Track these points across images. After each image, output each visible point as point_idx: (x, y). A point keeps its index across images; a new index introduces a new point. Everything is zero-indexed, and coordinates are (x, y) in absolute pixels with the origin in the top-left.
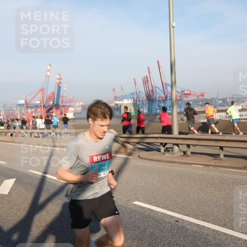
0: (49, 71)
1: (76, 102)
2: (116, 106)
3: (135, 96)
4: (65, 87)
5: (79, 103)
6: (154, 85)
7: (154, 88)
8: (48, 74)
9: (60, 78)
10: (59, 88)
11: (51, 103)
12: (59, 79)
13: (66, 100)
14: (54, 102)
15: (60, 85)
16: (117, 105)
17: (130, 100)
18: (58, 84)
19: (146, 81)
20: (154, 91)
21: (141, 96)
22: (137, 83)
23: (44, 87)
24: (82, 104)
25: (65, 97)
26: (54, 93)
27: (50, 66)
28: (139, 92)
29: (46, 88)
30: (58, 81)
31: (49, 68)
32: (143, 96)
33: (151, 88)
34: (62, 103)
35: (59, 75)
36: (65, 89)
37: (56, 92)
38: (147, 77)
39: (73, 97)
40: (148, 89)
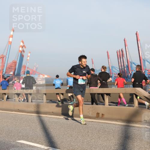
0: (12, 36)
1: (40, 74)
4: (28, 56)
5: (44, 76)
6: (130, 60)
7: (130, 64)
8: (11, 39)
9: (24, 46)
10: (22, 57)
11: (12, 73)
12: (22, 47)
14: (14, 73)
15: (23, 53)
18: (21, 52)
19: (121, 55)
20: (130, 67)
21: (113, 72)
22: (110, 57)
23: (5, 54)
24: (46, 76)
25: (28, 68)
26: (15, 63)
27: (14, 31)
28: (112, 67)
29: (7, 56)
30: (21, 49)
31: (12, 33)
33: (126, 63)
35: (23, 42)
36: (28, 58)
37: (18, 62)
38: (122, 50)
39: (37, 68)
40: (123, 65)
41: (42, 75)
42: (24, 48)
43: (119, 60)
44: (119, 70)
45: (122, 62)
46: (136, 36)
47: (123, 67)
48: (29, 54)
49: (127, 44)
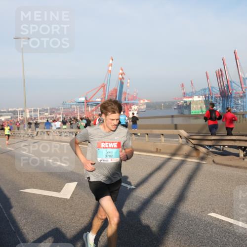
0: (111, 65)
1: (140, 99)
2: (185, 104)
3: (207, 92)
4: (128, 83)
5: (144, 101)
6: (229, 79)
7: (229, 83)
8: (110, 68)
9: (123, 73)
10: (122, 84)
12: (122, 75)
13: (130, 97)
15: (123, 80)
16: (186, 102)
17: (201, 97)
18: (121, 79)
19: (220, 75)
20: (230, 86)
21: (214, 93)
22: (209, 77)
23: (105, 83)
24: (146, 101)
25: (128, 94)
26: (116, 90)
27: (112, 60)
28: (212, 87)
29: (108, 85)
30: (120, 76)
31: (111, 62)
32: (216, 92)
33: (225, 83)
34: (125, 100)
35: (122, 70)
36: (128, 85)
37: (118, 89)
38: (221, 70)
39: (137, 94)
40: (222, 84)
41: (142, 100)
42: (123, 75)
43: (219, 80)
44: (219, 90)
45: (222, 81)
46: (234, 54)
47: (223, 87)
48: (129, 81)
49: (226, 63)
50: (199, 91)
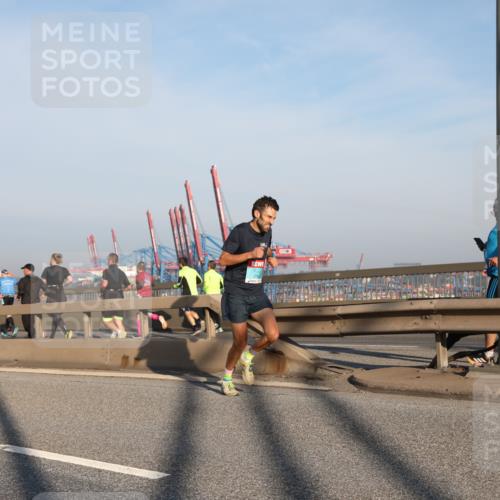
3: (149, 259)
6: (199, 231)
7: (199, 238)
19: (178, 219)
20: (199, 246)
21: (163, 260)
22: (154, 223)
28: (160, 247)
32: (170, 258)
33: (191, 238)
38: (181, 209)
40: (183, 241)
43: (176, 232)
44: (175, 253)
45: (182, 235)
46: (210, 175)
47: (184, 248)
49: (192, 193)
50: (130, 256)
